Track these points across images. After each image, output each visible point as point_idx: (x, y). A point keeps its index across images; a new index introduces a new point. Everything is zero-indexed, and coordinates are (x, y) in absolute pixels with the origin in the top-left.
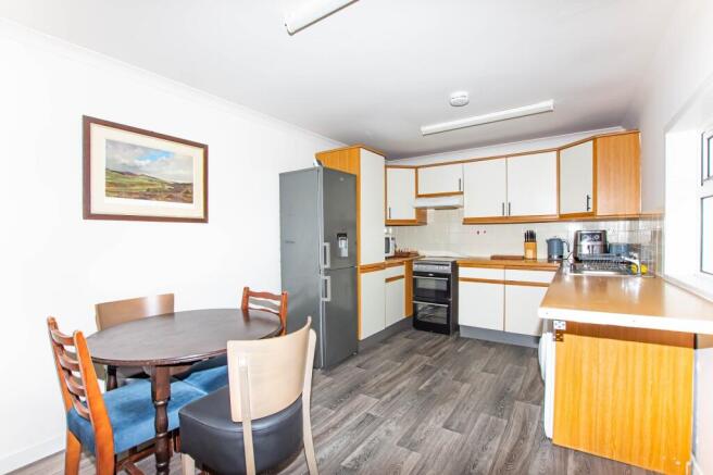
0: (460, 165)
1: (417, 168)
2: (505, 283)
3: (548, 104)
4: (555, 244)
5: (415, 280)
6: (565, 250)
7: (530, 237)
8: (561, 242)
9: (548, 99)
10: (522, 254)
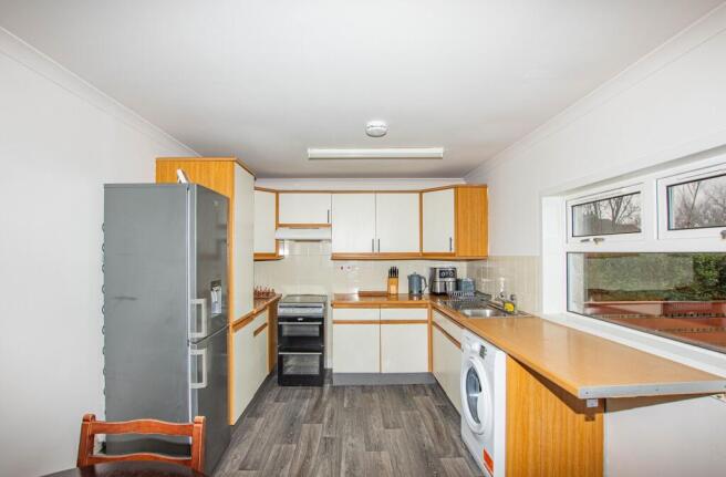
0: (329, 195)
1: (277, 192)
2: (381, 322)
3: (438, 151)
4: (415, 279)
5: (280, 327)
6: (423, 285)
7: (394, 273)
8: (420, 278)
9: (438, 147)
10: (385, 289)
